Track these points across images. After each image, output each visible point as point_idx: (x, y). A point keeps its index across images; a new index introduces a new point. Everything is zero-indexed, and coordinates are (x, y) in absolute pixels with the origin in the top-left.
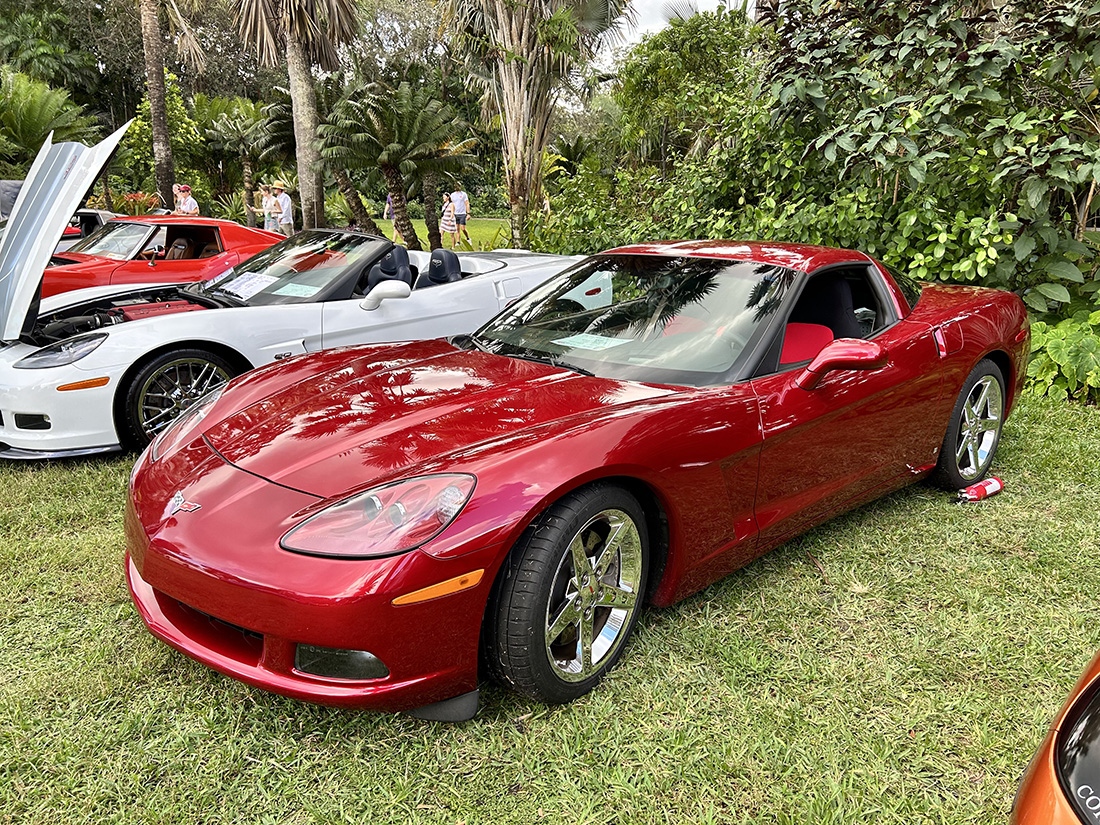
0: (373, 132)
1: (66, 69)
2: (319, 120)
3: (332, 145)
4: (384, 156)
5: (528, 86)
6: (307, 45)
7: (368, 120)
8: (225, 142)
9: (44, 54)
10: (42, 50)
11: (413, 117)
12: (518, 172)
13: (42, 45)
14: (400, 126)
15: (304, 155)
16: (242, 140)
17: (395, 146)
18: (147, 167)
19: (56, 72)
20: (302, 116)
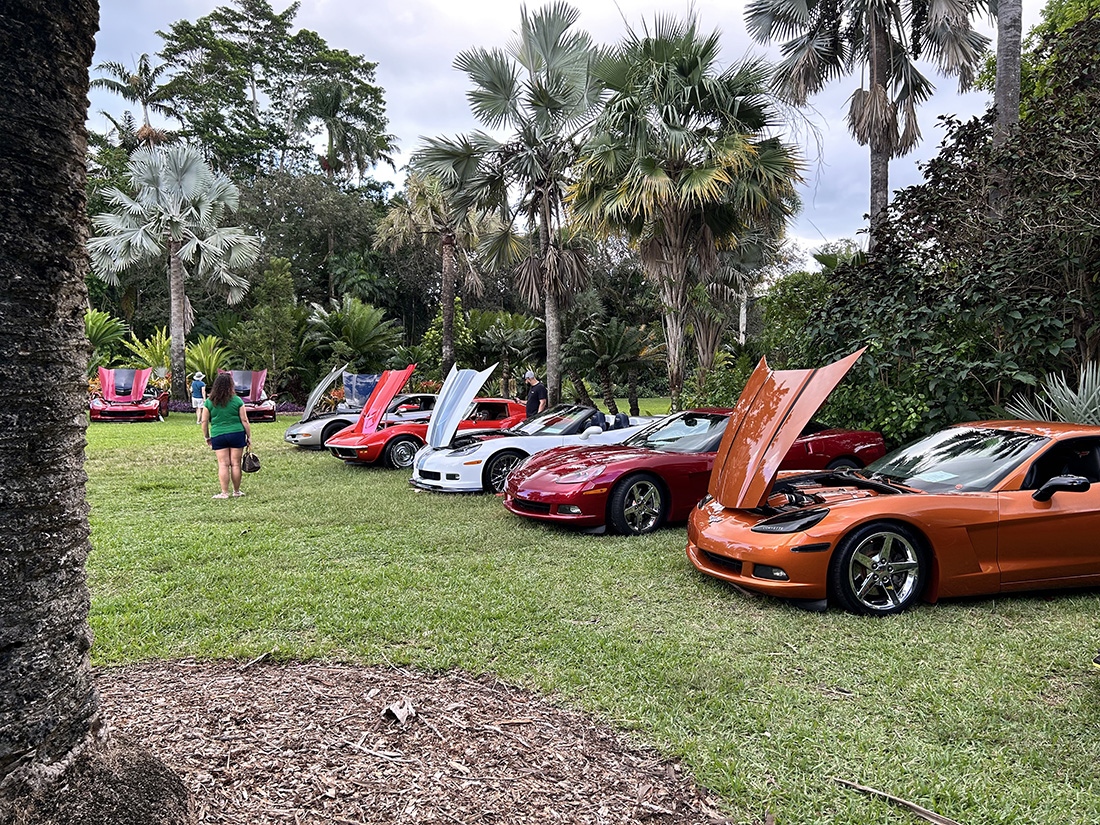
0: (594, 348)
1: (377, 290)
2: (562, 341)
3: (569, 356)
4: (599, 362)
5: (682, 324)
6: (557, 298)
7: (591, 341)
8: (493, 345)
9: (363, 280)
10: (362, 277)
11: (618, 338)
12: (675, 372)
13: (362, 274)
14: (610, 345)
15: (551, 361)
16: (504, 343)
17: (606, 356)
18: (436, 363)
19: (370, 292)
20: (552, 337)
